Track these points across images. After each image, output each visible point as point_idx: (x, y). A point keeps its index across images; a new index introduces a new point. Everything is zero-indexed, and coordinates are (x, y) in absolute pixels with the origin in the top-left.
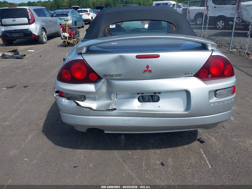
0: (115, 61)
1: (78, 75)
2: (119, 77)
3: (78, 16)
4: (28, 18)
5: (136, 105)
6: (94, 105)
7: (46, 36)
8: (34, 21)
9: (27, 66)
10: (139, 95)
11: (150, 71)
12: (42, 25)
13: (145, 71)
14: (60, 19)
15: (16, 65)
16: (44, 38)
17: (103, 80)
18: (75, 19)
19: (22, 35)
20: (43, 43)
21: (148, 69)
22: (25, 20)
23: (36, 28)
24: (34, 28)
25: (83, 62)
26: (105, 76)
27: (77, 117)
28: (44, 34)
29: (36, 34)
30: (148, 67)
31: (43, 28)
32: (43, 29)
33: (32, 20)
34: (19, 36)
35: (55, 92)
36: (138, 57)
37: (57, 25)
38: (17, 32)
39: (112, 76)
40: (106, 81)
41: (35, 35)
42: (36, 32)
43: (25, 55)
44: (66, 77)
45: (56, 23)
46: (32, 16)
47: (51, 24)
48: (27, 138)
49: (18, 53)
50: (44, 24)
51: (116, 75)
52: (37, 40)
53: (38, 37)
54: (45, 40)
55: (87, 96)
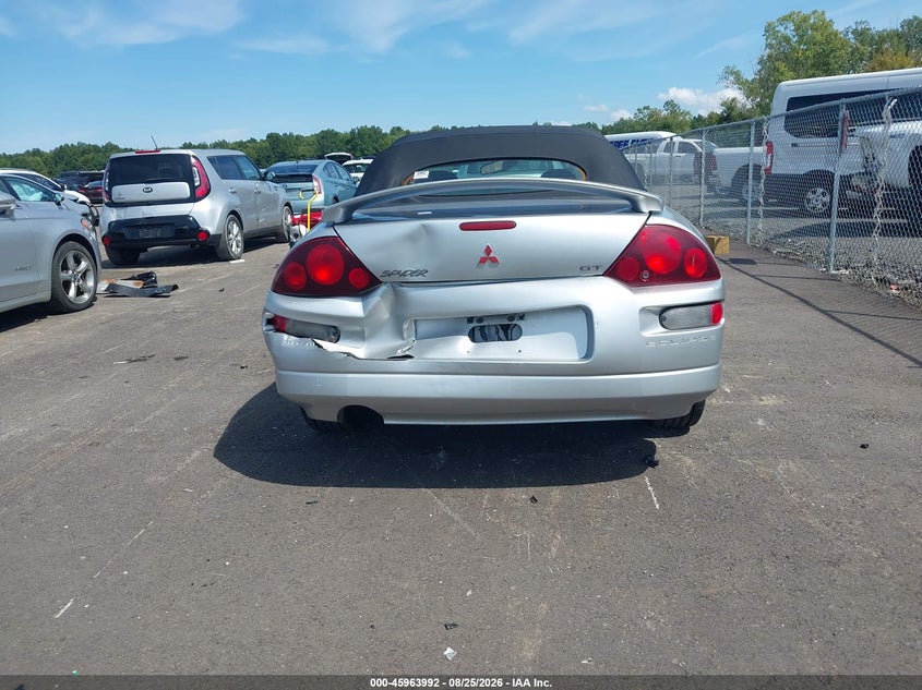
0: (411, 238)
1: (322, 276)
2: (420, 279)
3: (345, 182)
4: (191, 181)
5: (462, 348)
6: (360, 350)
7: (239, 238)
8: (207, 193)
9: (182, 312)
10: (472, 325)
11: (494, 260)
12: (229, 205)
13: (483, 261)
14: (288, 190)
15: (149, 313)
16: (234, 244)
17: (383, 288)
18: (336, 191)
19: (168, 232)
20: (227, 258)
21: (488, 257)
22: (183, 188)
23: (213, 212)
24: (208, 213)
25: (337, 242)
26: (389, 274)
27: (315, 378)
28: (236, 229)
29: (212, 230)
30: (488, 250)
31: (233, 212)
32: (234, 215)
33: (203, 188)
34: (159, 235)
35: (265, 322)
36: (464, 227)
37: (277, 205)
38: (153, 226)
39: (404, 275)
40: (391, 289)
41: (207, 232)
42: (211, 225)
43: (175, 287)
44: (294, 283)
45: (273, 200)
46: (204, 177)
47: (258, 202)
48: (190, 456)
49: (155, 281)
50: (236, 201)
51: (413, 272)
52: (213, 247)
53: (218, 237)
54: (235, 249)
55: (343, 328)
